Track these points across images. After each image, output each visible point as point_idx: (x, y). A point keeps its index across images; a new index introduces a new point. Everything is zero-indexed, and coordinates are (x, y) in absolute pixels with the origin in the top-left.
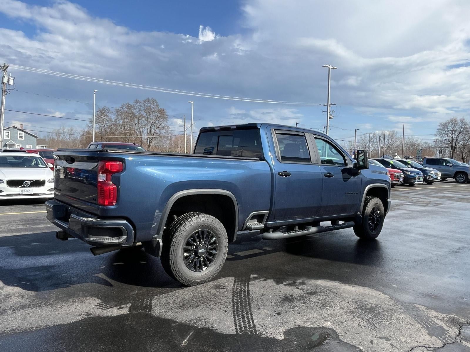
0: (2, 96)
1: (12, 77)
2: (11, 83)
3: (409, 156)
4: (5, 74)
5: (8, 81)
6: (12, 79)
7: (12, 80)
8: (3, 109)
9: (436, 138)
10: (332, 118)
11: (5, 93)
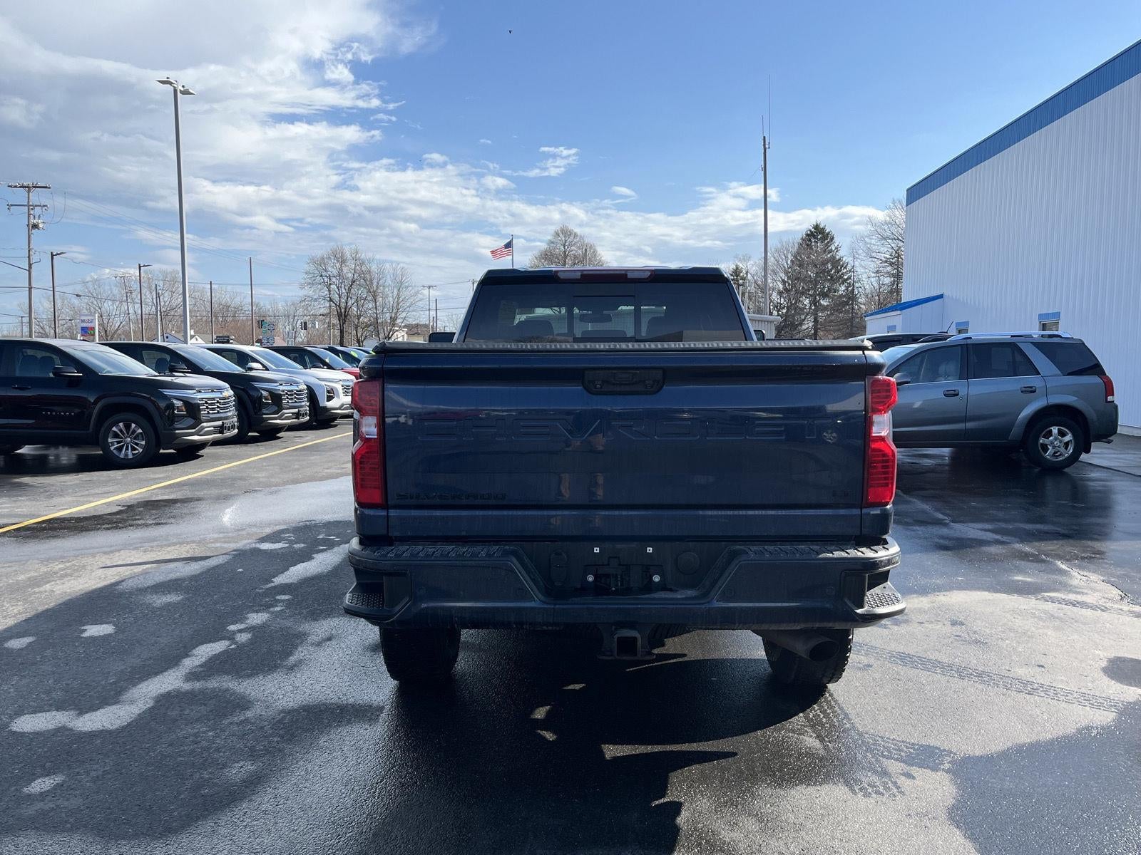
3: (228, 337)
9: (304, 292)
10: (41, 226)
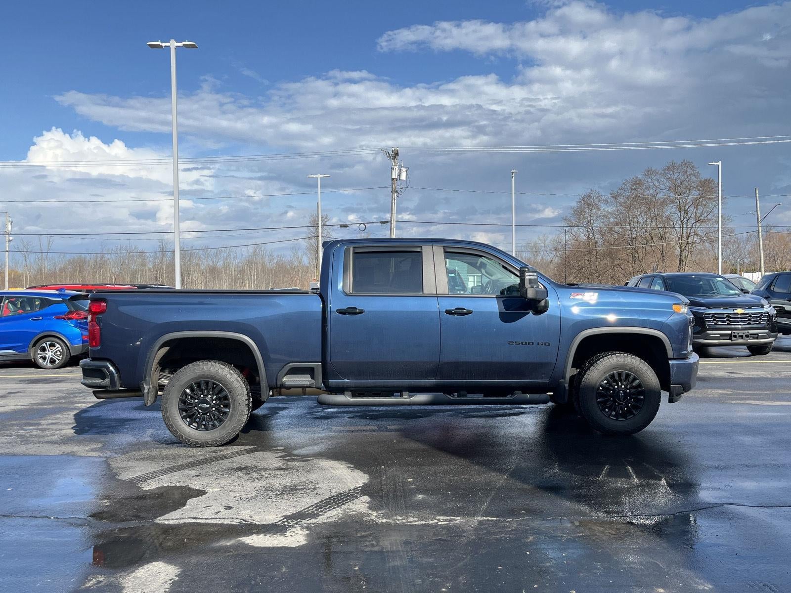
0: (392, 200)
1: (404, 167)
2: (404, 176)
4: (393, 164)
5: (399, 175)
6: (404, 170)
7: (405, 172)
8: (394, 220)
11: (395, 195)
